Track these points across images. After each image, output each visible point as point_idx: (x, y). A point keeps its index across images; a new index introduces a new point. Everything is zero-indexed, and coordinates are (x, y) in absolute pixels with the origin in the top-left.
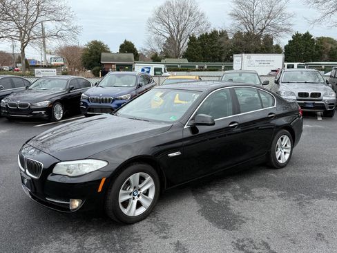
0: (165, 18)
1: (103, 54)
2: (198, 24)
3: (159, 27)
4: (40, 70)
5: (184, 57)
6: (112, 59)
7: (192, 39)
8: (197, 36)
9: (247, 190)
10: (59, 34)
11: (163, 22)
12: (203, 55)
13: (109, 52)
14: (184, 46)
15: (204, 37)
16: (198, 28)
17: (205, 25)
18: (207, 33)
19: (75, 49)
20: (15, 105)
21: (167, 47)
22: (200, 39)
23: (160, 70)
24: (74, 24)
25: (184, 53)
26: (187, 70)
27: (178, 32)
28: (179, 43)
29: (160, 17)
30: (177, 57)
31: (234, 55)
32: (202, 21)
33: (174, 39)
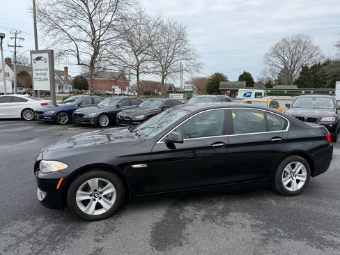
0: (280, 52)
1: (222, 83)
2: (311, 56)
3: (274, 60)
4: (173, 94)
5: (295, 84)
6: (228, 86)
7: (305, 69)
8: (310, 66)
9: (224, 213)
10: (187, 69)
11: (279, 55)
12: (315, 82)
13: (227, 81)
14: (296, 74)
15: (317, 67)
16: (311, 60)
17: (319, 57)
18: (319, 63)
19: (203, 79)
20: (123, 117)
21: (282, 76)
22: (312, 68)
23: (260, 94)
24: (198, 60)
25: (296, 80)
26: (291, 95)
27: (292, 63)
28: (292, 72)
29: (277, 52)
30: (289, 84)
31: (337, 82)
32: (316, 52)
33: (287, 69)
